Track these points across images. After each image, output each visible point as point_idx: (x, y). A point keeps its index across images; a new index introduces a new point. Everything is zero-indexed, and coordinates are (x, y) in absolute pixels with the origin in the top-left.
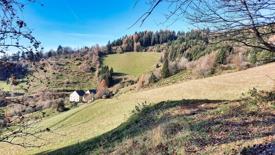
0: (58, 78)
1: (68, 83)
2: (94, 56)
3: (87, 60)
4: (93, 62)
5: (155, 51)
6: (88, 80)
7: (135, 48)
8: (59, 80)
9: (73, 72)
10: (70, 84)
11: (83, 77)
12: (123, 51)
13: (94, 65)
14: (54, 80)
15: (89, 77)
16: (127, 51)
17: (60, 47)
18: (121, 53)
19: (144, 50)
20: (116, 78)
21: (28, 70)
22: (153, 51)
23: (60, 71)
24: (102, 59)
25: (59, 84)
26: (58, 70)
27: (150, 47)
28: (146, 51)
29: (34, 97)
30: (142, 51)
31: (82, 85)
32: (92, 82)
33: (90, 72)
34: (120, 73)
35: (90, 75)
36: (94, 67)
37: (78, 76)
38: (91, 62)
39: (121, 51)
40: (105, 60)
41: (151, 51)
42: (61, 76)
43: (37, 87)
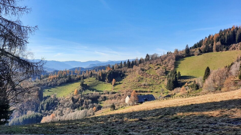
0: (139, 81)
1: (145, 85)
2: (171, 60)
3: (165, 64)
4: (169, 66)
5: (238, 49)
6: (161, 82)
7: (214, 49)
8: (140, 83)
9: (151, 76)
10: (146, 86)
11: (157, 80)
12: (201, 52)
13: (169, 69)
14: (136, 83)
15: (162, 80)
16: (205, 52)
17: (148, 55)
18: (198, 55)
19: (225, 49)
20: (183, 81)
21: (125, 74)
22: (236, 49)
23: (142, 75)
24: (178, 63)
25: (139, 86)
26: (141, 75)
27: (234, 45)
28: (227, 49)
29: (121, 96)
30: (223, 51)
31: (154, 87)
32: (163, 84)
33: (164, 75)
34: (189, 76)
35: (163, 78)
36: (169, 71)
37: (154, 79)
38: (168, 66)
39: (199, 52)
40: (181, 64)
41: (234, 49)
42: (142, 79)
43: (126, 88)
